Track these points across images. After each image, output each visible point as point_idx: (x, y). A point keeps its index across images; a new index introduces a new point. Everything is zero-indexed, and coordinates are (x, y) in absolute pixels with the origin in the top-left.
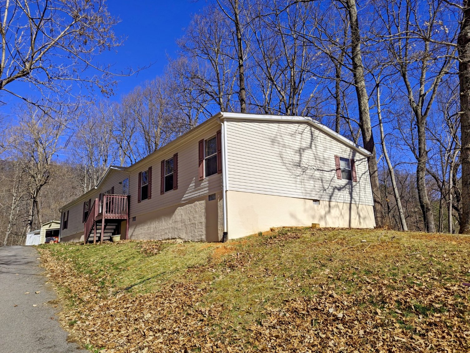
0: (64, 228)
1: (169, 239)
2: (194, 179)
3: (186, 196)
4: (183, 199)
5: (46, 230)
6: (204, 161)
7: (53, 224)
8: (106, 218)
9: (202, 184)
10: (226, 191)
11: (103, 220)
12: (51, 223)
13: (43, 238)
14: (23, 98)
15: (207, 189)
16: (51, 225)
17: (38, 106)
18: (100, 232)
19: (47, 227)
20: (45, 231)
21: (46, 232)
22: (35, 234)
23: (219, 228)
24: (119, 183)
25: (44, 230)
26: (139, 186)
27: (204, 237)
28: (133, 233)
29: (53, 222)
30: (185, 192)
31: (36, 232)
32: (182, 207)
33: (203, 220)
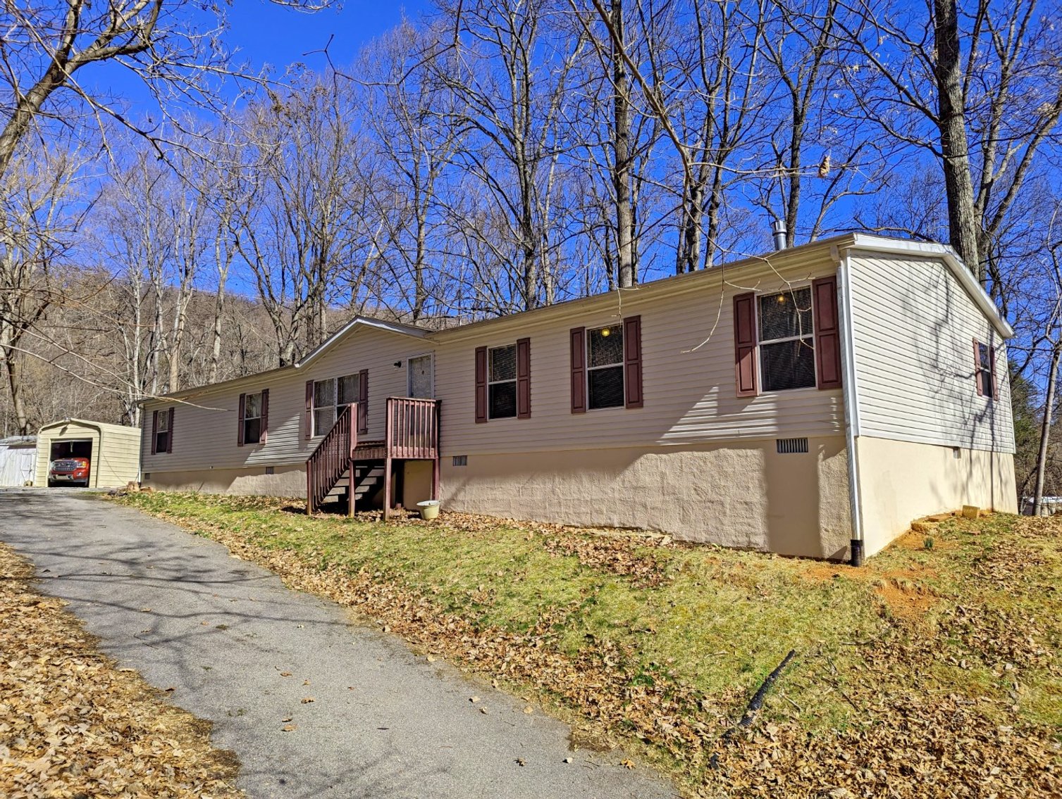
0: (159, 451)
1: (611, 527)
2: (715, 389)
3: (681, 430)
4: (666, 436)
5: (52, 440)
6: (757, 350)
7: (70, 426)
8: (395, 457)
9: (749, 408)
10: (856, 437)
11: (389, 462)
12: (68, 423)
13: (44, 460)
14: (117, 117)
15: (770, 421)
16: (65, 429)
17: (153, 140)
18: (348, 484)
19: (55, 434)
20: (50, 442)
21: (53, 444)
22: (11, 447)
23: (823, 525)
24: (395, 364)
25: (45, 439)
26: (480, 381)
27: (760, 540)
28: (456, 495)
29: (72, 422)
30: (679, 420)
31: (13, 442)
32: (664, 456)
33: (756, 496)
